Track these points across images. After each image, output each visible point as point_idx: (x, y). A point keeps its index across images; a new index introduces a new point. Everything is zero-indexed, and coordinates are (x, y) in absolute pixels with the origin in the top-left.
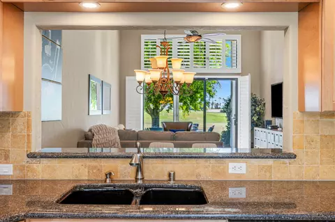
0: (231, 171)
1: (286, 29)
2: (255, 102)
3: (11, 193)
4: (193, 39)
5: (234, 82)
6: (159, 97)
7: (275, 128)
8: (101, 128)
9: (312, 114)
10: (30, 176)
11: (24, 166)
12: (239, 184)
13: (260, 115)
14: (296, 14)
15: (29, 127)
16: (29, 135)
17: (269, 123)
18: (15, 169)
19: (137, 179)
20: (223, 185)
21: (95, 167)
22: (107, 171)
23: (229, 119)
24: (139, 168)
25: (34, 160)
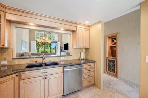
0: (61, 59)
1: (70, 34)
2: (61, 47)
3: (7, 69)
4: (49, 34)
5: (57, 43)
6: (39, 46)
7: (65, 52)
8: (26, 53)
9: (74, 49)
10: (13, 64)
11: (11, 61)
12: (63, 61)
13: (62, 50)
14: (72, 32)
15: (12, 52)
16: (12, 54)
17: (63, 51)
18: (8, 62)
19: (43, 62)
20: (60, 61)
21: (32, 60)
22: (35, 61)
23: (55, 50)
24: (43, 60)
25: (14, 60)
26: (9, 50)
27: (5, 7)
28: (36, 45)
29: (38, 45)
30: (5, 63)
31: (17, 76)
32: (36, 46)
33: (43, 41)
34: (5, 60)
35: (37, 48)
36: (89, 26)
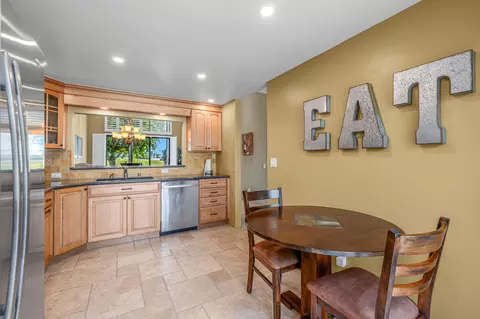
0: (162, 172)
5: (168, 140)
9: (189, 152)
11: (68, 173)
14: (185, 119)
18: (63, 175)
22: (110, 174)
25: (73, 171)
26: (66, 154)
27: (63, 85)
28: (107, 145)
29: (113, 147)
30: (58, 175)
31: (86, 189)
32: (108, 150)
33: (125, 135)
34: (58, 171)
35: (110, 155)
36: (220, 107)
